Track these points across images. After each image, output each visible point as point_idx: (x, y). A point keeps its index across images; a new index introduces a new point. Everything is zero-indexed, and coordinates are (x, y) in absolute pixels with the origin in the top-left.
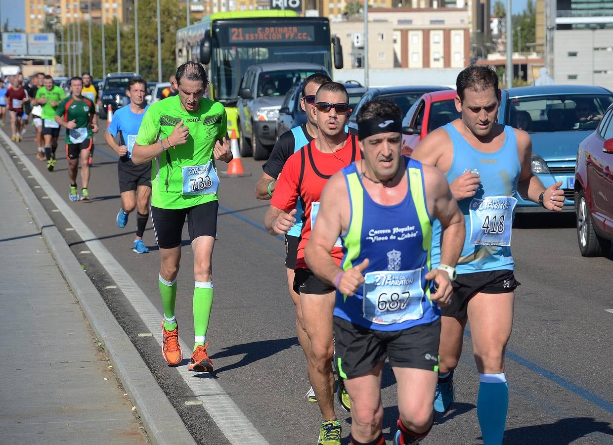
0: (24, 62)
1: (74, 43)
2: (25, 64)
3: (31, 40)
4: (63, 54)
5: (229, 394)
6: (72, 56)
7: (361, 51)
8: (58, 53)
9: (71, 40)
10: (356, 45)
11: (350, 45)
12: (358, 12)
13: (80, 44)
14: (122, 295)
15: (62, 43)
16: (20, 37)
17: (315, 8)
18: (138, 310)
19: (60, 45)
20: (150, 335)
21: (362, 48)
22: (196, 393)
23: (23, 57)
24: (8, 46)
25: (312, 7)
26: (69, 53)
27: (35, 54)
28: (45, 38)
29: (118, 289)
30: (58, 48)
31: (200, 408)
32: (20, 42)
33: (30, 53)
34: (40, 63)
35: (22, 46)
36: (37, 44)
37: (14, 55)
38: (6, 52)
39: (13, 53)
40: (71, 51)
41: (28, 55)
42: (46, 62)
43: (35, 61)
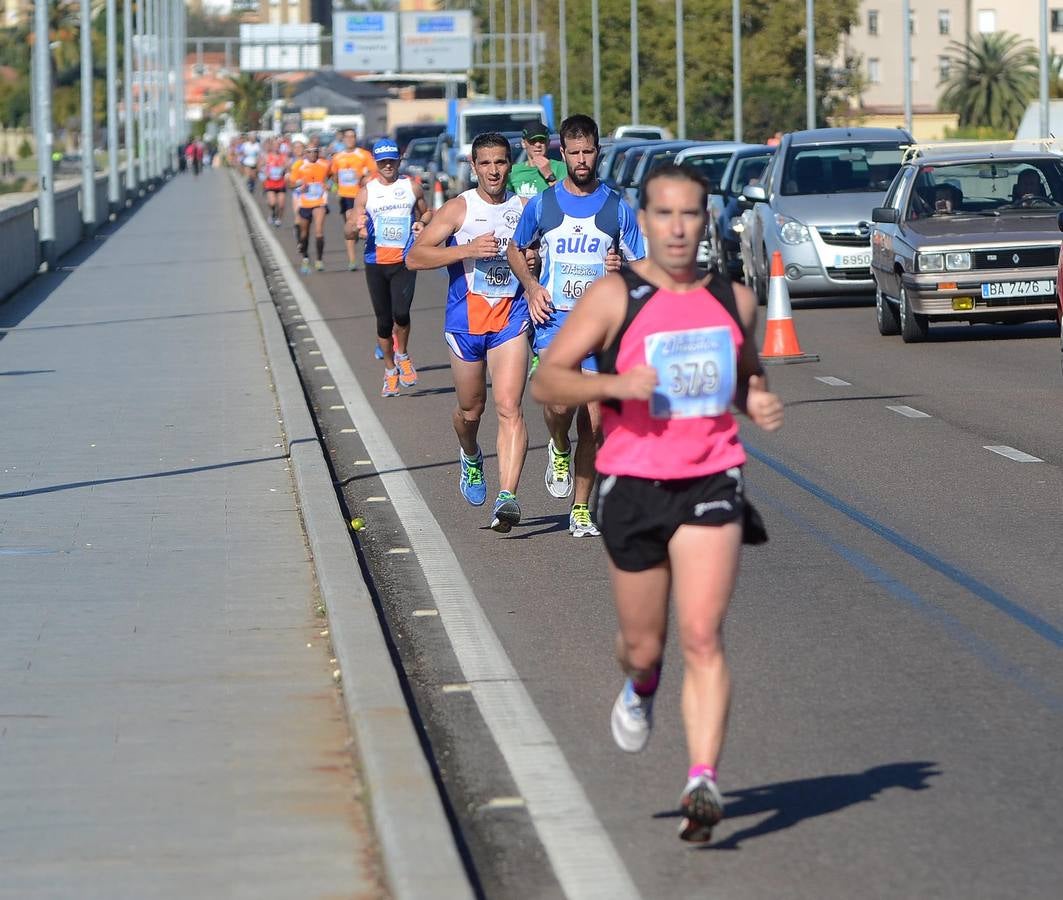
0: (393, 90)
1: (521, 36)
2: (395, 97)
3: (410, 31)
4: (493, 66)
5: (524, 680)
6: (516, 71)
8: (480, 65)
9: (515, 29)
13: (538, 38)
15: (492, 36)
16: (379, 24)
18: (431, 582)
19: (486, 45)
22: (470, 678)
23: (389, 76)
24: (349, 47)
26: (508, 64)
27: (421, 65)
28: (447, 25)
29: (412, 553)
30: (481, 50)
31: (468, 696)
32: (381, 38)
33: (406, 66)
34: (434, 92)
35: (384, 48)
36: (425, 40)
37: (367, 73)
38: (343, 62)
39: (361, 67)
40: (515, 57)
41: (399, 72)
42: (452, 91)
43: (422, 86)
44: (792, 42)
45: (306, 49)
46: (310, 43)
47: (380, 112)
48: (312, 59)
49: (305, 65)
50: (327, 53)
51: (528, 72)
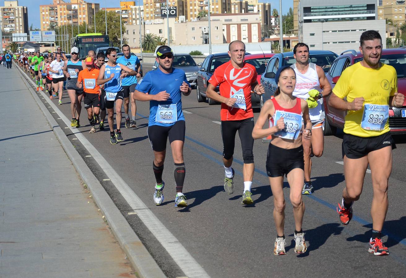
0: (41, 45)
1: (65, 35)
2: (41, 46)
3: (44, 34)
4: (59, 40)
5: (150, 209)
6: (64, 41)
7: (207, 35)
8: (57, 40)
9: (63, 34)
10: (204, 32)
11: (202, 32)
12: (205, 16)
13: (68, 35)
14: (94, 160)
15: (59, 35)
16: (38, 33)
17: (183, 15)
18: (102, 167)
19: (58, 36)
20: (109, 180)
21: (207, 34)
22: (133, 208)
23: (40, 43)
24: (33, 37)
25: (182, 14)
27: (45, 41)
28: (51, 33)
29: (92, 157)
30: (57, 38)
31: (136, 216)
32: (38, 36)
33: (43, 41)
34: (48, 45)
35: (39, 37)
36: (46, 36)
37: (36, 42)
38: (32, 40)
39: (35, 41)
40: (63, 39)
41: (42, 42)
42: (51, 45)
43: (46, 44)
44: (114, 36)
45: (24, 38)
46: (25, 37)
47: (38, 49)
48: (26, 40)
49: (25, 41)
50: (28, 39)
51: (66, 42)
